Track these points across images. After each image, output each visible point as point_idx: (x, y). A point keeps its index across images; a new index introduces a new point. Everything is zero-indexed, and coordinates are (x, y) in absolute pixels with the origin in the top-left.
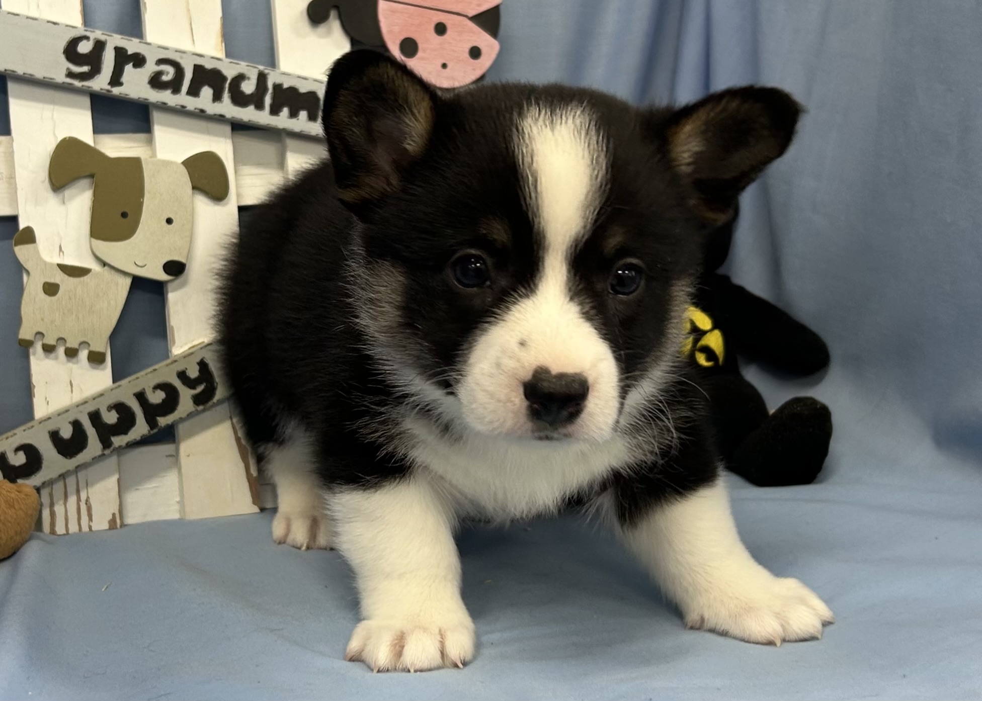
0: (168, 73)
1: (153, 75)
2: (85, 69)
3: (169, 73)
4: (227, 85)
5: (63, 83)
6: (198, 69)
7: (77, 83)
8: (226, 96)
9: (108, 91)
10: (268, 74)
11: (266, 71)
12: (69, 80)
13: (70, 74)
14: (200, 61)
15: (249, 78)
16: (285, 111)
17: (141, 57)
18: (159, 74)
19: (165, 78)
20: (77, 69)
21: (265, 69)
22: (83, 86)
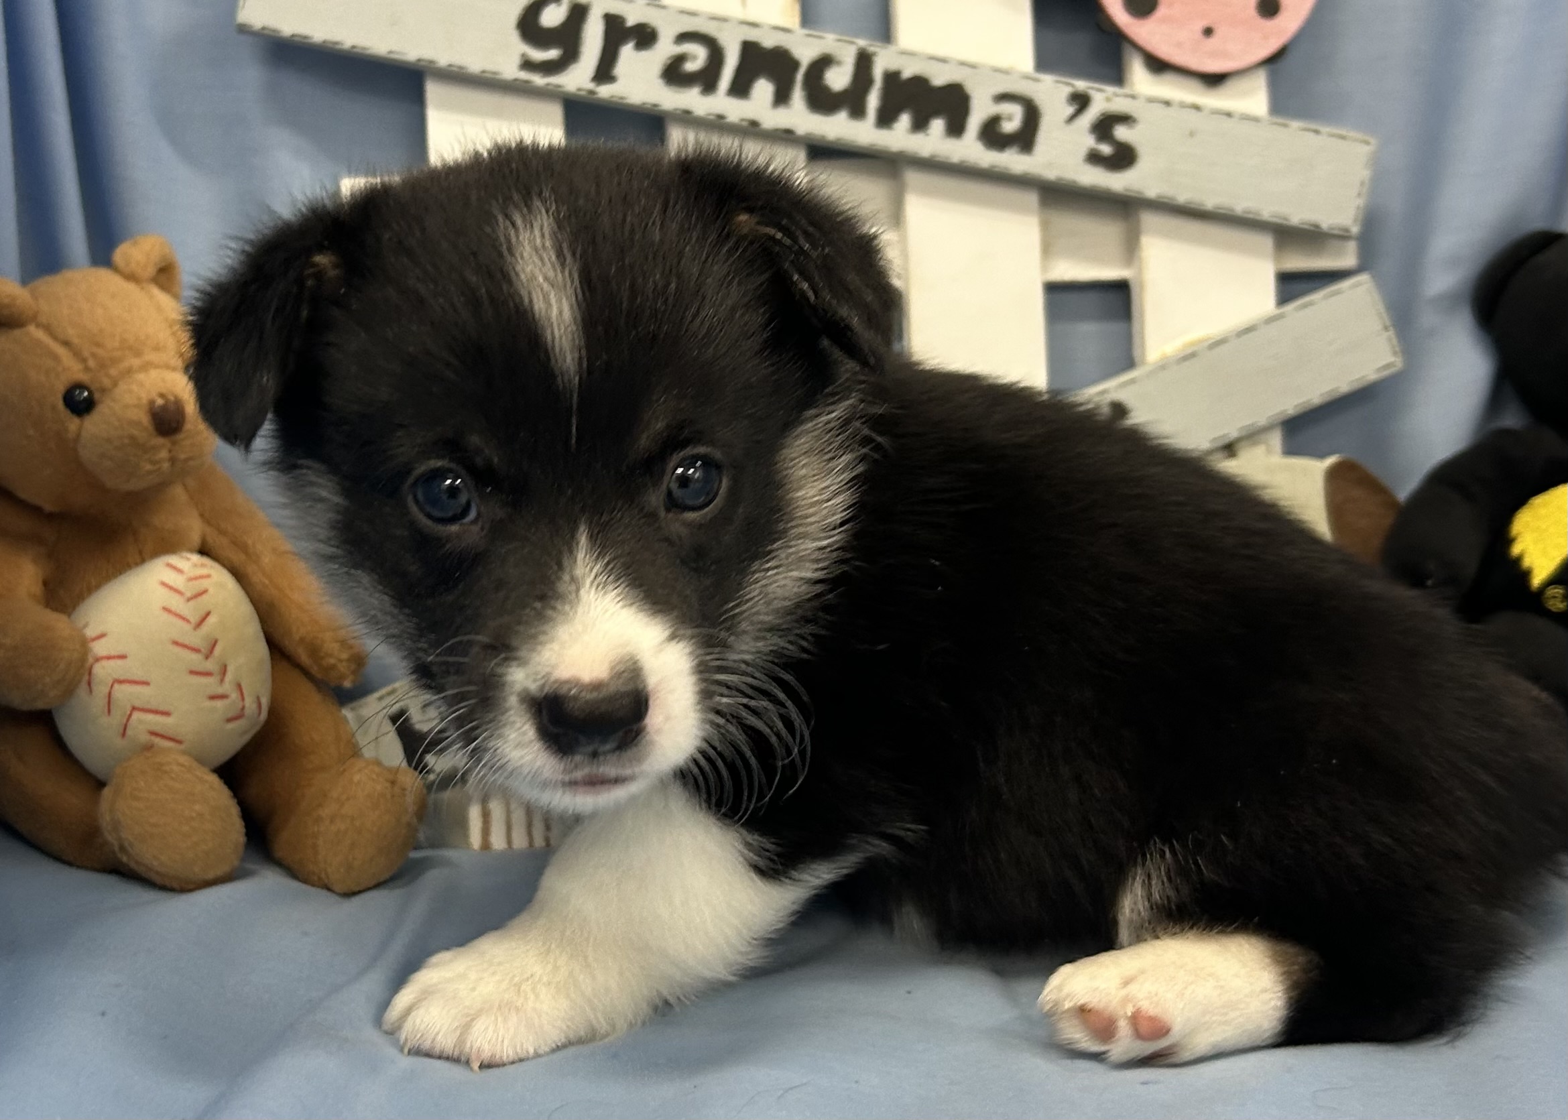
0: (695, 58)
1: (669, 62)
2: (553, 54)
3: (698, 57)
4: (800, 76)
5: (516, 80)
6: (749, 50)
7: (539, 80)
8: (798, 95)
9: (592, 92)
10: (874, 54)
11: (872, 49)
12: (524, 75)
13: (528, 65)
14: (753, 35)
15: (839, 63)
16: (905, 120)
17: (649, 30)
18: (680, 59)
19: (691, 67)
20: (539, 55)
21: (871, 45)
22: (548, 84)
